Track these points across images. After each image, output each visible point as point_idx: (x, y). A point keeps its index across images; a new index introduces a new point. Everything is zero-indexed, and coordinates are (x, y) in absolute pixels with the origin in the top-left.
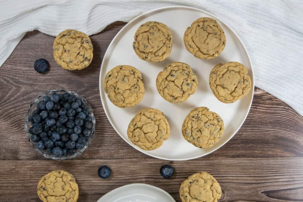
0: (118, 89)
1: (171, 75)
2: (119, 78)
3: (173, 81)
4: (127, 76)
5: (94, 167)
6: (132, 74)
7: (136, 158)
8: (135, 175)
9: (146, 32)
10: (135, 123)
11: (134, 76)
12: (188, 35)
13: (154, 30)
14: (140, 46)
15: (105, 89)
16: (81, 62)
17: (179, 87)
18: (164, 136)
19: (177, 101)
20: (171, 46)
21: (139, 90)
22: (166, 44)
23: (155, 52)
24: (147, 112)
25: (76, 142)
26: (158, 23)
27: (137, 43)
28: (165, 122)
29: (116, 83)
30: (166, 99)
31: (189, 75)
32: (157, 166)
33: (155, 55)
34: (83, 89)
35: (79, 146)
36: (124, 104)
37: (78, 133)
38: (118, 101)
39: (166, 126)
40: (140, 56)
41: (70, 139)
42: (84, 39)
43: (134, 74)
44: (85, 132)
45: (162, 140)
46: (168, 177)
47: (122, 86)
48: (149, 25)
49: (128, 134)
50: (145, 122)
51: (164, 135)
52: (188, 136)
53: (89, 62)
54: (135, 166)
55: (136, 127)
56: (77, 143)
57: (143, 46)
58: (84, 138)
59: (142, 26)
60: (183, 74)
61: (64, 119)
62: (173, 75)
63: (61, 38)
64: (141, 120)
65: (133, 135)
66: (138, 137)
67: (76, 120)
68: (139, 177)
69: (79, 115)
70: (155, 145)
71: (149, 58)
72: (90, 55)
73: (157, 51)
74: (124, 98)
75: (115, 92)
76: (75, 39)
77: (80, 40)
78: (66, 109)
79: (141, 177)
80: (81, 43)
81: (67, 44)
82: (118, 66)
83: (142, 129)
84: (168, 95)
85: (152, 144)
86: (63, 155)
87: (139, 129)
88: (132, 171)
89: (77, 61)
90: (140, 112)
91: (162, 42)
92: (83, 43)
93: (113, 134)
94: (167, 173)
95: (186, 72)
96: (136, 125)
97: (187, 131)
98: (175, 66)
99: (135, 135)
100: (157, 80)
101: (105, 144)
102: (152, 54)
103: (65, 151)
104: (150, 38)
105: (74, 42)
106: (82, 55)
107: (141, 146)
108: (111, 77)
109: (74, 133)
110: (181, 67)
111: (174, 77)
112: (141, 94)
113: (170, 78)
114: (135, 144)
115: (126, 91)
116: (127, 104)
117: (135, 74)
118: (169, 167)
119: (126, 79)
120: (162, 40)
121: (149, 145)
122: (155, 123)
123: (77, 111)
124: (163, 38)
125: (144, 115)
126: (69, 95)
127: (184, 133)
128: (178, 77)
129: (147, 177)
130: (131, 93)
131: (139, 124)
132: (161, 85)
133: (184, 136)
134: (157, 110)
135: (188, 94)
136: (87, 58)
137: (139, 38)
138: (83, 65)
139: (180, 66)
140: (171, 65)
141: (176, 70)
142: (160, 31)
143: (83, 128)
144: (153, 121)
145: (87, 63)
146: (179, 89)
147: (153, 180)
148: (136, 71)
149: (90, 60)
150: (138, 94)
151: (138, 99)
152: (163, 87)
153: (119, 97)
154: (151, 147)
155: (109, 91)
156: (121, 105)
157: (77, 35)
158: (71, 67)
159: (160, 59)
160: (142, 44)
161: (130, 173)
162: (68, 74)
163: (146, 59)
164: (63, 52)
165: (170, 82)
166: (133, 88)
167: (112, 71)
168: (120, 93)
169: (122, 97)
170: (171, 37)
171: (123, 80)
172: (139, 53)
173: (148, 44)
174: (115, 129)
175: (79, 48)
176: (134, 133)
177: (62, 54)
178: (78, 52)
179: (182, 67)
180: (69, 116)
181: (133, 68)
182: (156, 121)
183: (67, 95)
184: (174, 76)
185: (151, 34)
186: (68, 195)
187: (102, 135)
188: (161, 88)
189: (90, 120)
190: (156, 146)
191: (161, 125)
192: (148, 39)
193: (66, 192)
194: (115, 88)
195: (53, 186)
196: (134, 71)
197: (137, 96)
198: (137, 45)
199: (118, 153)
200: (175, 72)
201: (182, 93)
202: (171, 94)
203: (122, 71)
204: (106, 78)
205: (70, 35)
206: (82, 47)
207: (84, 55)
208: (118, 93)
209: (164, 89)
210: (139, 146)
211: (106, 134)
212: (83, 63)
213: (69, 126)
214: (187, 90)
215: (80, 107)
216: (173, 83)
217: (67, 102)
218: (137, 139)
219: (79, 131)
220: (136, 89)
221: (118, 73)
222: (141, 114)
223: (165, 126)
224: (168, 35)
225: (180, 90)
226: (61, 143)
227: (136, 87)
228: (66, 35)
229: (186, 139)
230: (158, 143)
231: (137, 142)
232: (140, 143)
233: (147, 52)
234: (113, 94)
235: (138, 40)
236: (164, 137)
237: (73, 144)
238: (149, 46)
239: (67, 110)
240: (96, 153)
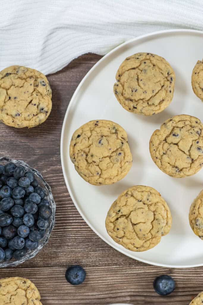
0: (92, 156)
1: (174, 135)
2: (93, 140)
3: (177, 144)
4: (105, 136)
5: (50, 280)
6: (113, 133)
7: (116, 264)
8: (114, 291)
9: (134, 69)
10: (118, 209)
11: (117, 136)
12: (199, 73)
13: (146, 66)
14: (125, 91)
15: (71, 157)
16: (34, 115)
17: (186, 152)
18: (163, 229)
19: (182, 174)
20: (172, 90)
21: (124, 157)
22: (165, 87)
23: (149, 100)
24: (137, 192)
25: (27, 238)
26: (152, 55)
27: (120, 85)
28: (164, 206)
29: (89, 147)
30: (164, 171)
31: (201, 134)
32: (147, 278)
33: (148, 103)
34: (34, 158)
35: (30, 246)
36: (101, 180)
37: (30, 224)
38: (91, 175)
39: (166, 212)
40: (124, 105)
41: (16, 235)
42: (39, 80)
43: (116, 133)
44: (40, 224)
45: (160, 234)
46: (165, 295)
47: (98, 152)
48: (139, 57)
49: (107, 225)
50: (134, 207)
51: (162, 227)
52: (199, 229)
53: (46, 115)
54: (115, 278)
55: (120, 214)
56: (27, 241)
57: (131, 90)
58: (39, 232)
59: (127, 59)
60: (192, 133)
61: (9, 203)
62: (176, 134)
63: (2, 78)
64: (128, 204)
65: (115, 226)
66: (123, 230)
67: (26, 205)
68: (119, 295)
69: (30, 197)
70: (148, 242)
71: (139, 108)
72: (47, 104)
73: (151, 98)
74: (101, 170)
75: (87, 161)
76: (25, 79)
77: (32, 81)
78: (10, 187)
79: (123, 294)
80: (34, 86)
81: (12, 87)
82: (91, 121)
83: (130, 217)
84: (169, 165)
85: (145, 240)
86: (5, 260)
87: (125, 217)
88: (110, 286)
89: (28, 113)
90: (125, 192)
91: (159, 83)
92: (37, 86)
93: (79, 227)
94: (165, 287)
95: (196, 129)
96: (119, 211)
97: (198, 220)
98: (180, 121)
99: (118, 227)
100: (151, 142)
101: (69, 242)
102: (144, 102)
103: (8, 254)
104: (140, 77)
105: (24, 84)
106: (35, 105)
107: (127, 245)
108: (81, 138)
109: (24, 224)
110: (187, 123)
111: (177, 137)
112: (127, 164)
113: (171, 139)
114: (118, 242)
115: (104, 159)
116: (106, 179)
117: (118, 132)
118: (169, 278)
119: (104, 141)
120: (160, 81)
121: (139, 243)
122: (149, 208)
123: (28, 191)
124: (160, 78)
125: (132, 196)
126: (15, 167)
127: (193, 224)
128: (184, 138)
129: (132, 294)
130: (111, 162)
131: (125, 211)
132: (158, 149)
133: (193, 228)
134: (152, 189)
135: (199, 164)
136: (43, 109)
137: (124, 78)
138: (38, 120)
139: (186, 120)
140: (173, 119)
141: (181, 127)
142: (156, 68)
143: (37, 216)
144: (146, 206)
145: (43, 117)
146: (185, 156)
147: (143, 298)
148: (120, 129)
149: (47, 112)
150: (123, 164)
151: (122, 172)
152: (162, 154)
153: (94, 168)
154: (143, 246)
155: (77, 160)
156: (97, 180)
157: (28, 74)
158: (19, 123)
159: (156, 111)
160: (129, 87)
161: (106, 288)
162: (10, 135)
163: (135, 109)
164: (6, 100)
165: (172, 145)
166: (114, 154)
167: (82, 128)
168: (95, 162)
169: (97, 169)
170: (172, 76)
171: (100, 143)
172: (124, 100)
173: (138, 86)
174: (86, 220)
175: (32, 94)
176: (117, 225)
177: (5, 102)
178: (29, 100)
179: (190, 122)
180: (15, 199)
181: (114, 124)
182: (151, 205)
183: (12, 166)
184: (178, 135)
185: (143, 72)
187: (62, 230)
188: (157, 154)
189: (47, 204)
190: (150, 243)
191: (159, 210)
192: (138, 79)
194: (87, 155)
196: (116, 128)
197: (121, 168)
198: (120, 89)
199: (87, 257)
200: (179, 129)
201: (190, 161)
202: (172, 163)
203: (97, 129)
204: (72, 139)
205: (17, 74)
206: (35, 92)
207: (39, 104)
208: (91, 163)
209: (162, 156)
210: (123, 244)
211: (69, 228)
212: (37, 116)
213: (16, 214)
214: (198, 158)
215: (32, 184)
216: (176, 146)
217: (13, 178)
218: (121, 233)
219: (32, 222)
220: (120, 156)
221: (91, 131)
222: (127, 194)
223: (164, 213)
224: (168, 73)
225: (188, 157)
226: (3, 241)
227: (120, 153)
228: (10, 74)
229: (197, 234)
230: (154, 239)
231: (120, 238)
232: (125, 240)
233: (137, 100)
234: (83, 164)
235: (122, 81)
236: (162, 231)
237: (22, 242)
238: (140, 91)
239: (12, 189)
240: (54, 258)
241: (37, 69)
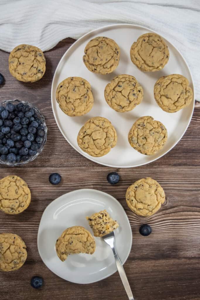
0: (69, 98)
1: (119, 86)
2: (70, 89)
3: (120, 92)
4: (78, 87)
5: (45, 175)
6: (82, 85)
7: (85, 166)
8: (83, 182)
9: (95, 46)
10: (84, 130)
11: (84, 86)
12: (134, 49)
13: (103, 44)
14: (90, 59)
15: (57, 100)
16: (34, 74)
17: (126, 96)
18: (112, 143)
19: (124, 110)
20: (118, 59)
21: (89, 100)
22: (114, 57)
23: (104, 65)
24: (96, 121)
25: (29, 148)
26: (106, 38)
27: (87, 56)
28: (113, 129)
29: (67, 93)
30: (113, 108)
31: (135, 86)
32: (103, 174)
33: (103, 67)
34: (36, 102)
35: (31, 153)
36: (74, 113)
37: (31, 139)
38: (69, 110)
39: (113, 133)
40: (89, 68)
41: (23, 146)
42: (38, 53)
43: (84, 84)
44: (38, 139)
45: (110, 146)
46: (114, 184)
47: (73, 96)
48: (98, 39)
49: (78, 141)
50: (94, 130)
51: (111, 142)
52: (134, 143)
53: (42, 74)
54: (84, 174)
55: (86, 134)
56: (30, 150)
57: (93, 59)
58: (37, 145)
59: (91, 41)
60: (130, 85)
61: (19, 126)
62: (120, 86)
63: (16, 51)
64: (91, 127)
65: (82, 142)
66: (87, 144)
67: (29, 128)
68: (86, 184)
69: (32, 123)
70: (103, 151)
71: (98, 69)
72: (43, 67)
73: (105, 63)
74: (75, 107)
75: (66, 101)
76: (29, 52)
77: (33, 53)
78: (20, 118)
79: (89, 184)
80: (35, 56)
81: (22, 57)
82: (69, 78)
83: (91, 136)
84: (116, 104)
85: (101, 150)
86: (17, 161)
87: (88, 136)
88: (81, 179)
89: (31, 73)
90: (89, 121)
91: (110, 55)
92: (37, 56)
93: (63, 143)
94: (114, 179)
95: (133, 83)
96: (85, 132)
97: (133, 138)
98: (123, 78)
99: (84, 141)
100: (105, 91)
101: (56, 153)
102: (101, 66)
103: (19, 157)
104: (99, 51)
105: (28, 55)
106: (35, 68)
107: (90, 153)
108: (63, 88)
109: (28, 140)
110: (127, 79)
112: (90, 103)
113: (117, 89)
114: (85, 151)
115: (76, 100)
116: (77, 112)
117: (85, 84)
118: (116, 174)
119: (76, 89)
120: (111, 54)
121: (97, 151)
122: (103, 130)
123: (31, 120)
124: (111, 52)
125: (93, 123)
126: (23, 105)
127: (130, 140)
128: (125, 88)
129: (94, 184)
130: (81, 102)
131: (89, 132)
132: (109, 95)
133: (130, 143)
134: (105, 119)
135: (134, 104)
136: (40, 70)
137: (89, 52)
138: (37, 77)
139: (126, 78)
140: (119, 77)
141: (123, 81)
142: (109, 45)
143: (36, 135)
144: (102, 129)
145: (40, 76)
146: (126, 99)
147: (101, 186)
148: (86, 82)
149: (42, 72)
150: (88, 103)
151: (87, 108)
152: (111, 98)
153: (70, 106)
154: (99, 154)
155: (60, 101)
156: (72, 113)
157: (31, 49)
158: (26, 79)
159: (108, 71)
160: (92, 57)
161: (79, 180)
162: (21, 88)
163: (96, 71)
164: (18, 65)
165: (118, 92)
166: (83, 97)
167: (63, 82)
168: (71, 102)
169: (72, 106)
170: (118, 50)
171: (74, 90)
172: (89, 65)
173: (97, 56)
174: (67, 139)
175: (33, 61)
176: (83, 140)
177: (17, 66)
178: (32, 65)
179: (129, 78)
180: (23, 125)
181: (83, 79)
182: (104, 128)
184: (121, 86)
185: (100, 48)
186: (21, 199)
187: (53, 145)
188: (109, 98)
189: (42, 128)
190: (104, 152)
191: (109, 132)
192: (97, 52)
193: (18, 196)
194: (66, 98)
195: (7, 190)
196: (84, 81)
197: (87, 106)
198: (86, 58)
199: (68, 162)
200: (122, 83)
201: (129, 102)
202: (118, 103)
203: (73, 82)
204: (57, 89)
205: (24, 49)
206: (35, 60)
207: (38, 67)
208: (69, 103)
209: (111, 99)
210: (88, 152)
211: (57, 144)
212: (36, 75)
213: (23, 133)
214: (133, 100)
215: (33, 116)
216: (120, 93)
217: (21, 112)
218: (86, 146)
219: (32, 139)
220: (86, 98)
221: (69, 83)
222: (90, 122)
223: (112, 134)
224: (116, 49)
225: (127, 100)
226: (16, 150)
227: (86, 97)
228: (20, 49)
229: (132, 146)
230: (106, 149)
231: (86, 148)
232: (89, 150)
233: (96, 65)
234: (64, 103)
235: (88, 53)
236: (112, 144)
237: (27, 150)
238: (99, 59)
239: (21, 119)
240: (47, 162)
241: (36, 46)
